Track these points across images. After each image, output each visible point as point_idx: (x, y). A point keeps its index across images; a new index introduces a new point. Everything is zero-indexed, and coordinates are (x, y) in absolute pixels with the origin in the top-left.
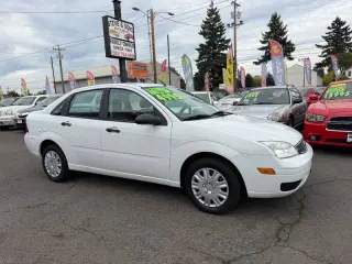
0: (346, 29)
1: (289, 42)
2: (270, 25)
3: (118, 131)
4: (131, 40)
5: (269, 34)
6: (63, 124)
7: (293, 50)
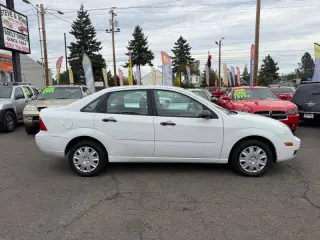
0: (186, 46)
1: (150, 52)
2: (134, 35)
3: (173, 124)
4: (25, 33)
5: (133, 42)
6: (106, 120)
7: (153, 58)
